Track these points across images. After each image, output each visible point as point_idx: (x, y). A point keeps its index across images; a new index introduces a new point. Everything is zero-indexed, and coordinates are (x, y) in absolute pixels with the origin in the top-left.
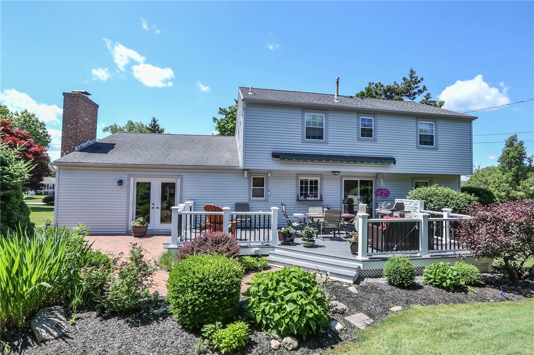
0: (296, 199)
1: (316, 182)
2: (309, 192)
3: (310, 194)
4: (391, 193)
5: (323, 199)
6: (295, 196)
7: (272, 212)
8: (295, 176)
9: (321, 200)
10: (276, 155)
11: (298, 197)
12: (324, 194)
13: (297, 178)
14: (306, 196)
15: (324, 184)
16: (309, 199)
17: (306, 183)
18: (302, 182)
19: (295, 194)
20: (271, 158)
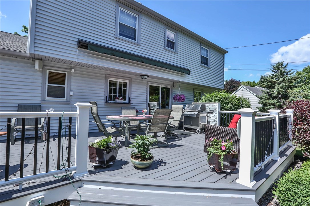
0: (105, 102)
1: (125, 85)
2: (118, 95)
3: (119, 96)
4: (186, 97)
5: (132, 102)
6: (103, 98)
7: (78, 112)
8: (104, 76)
9: (130, 103)
10: (83, 45)
11: (107, 99)
12: (132, 97)
13: (106, 78)
14: (115, 98)
15: (133, 88)
16: (118, 101)
17: (115, 85)
18: (111, 84)
19: (103, 95)
20: (76, 47)
